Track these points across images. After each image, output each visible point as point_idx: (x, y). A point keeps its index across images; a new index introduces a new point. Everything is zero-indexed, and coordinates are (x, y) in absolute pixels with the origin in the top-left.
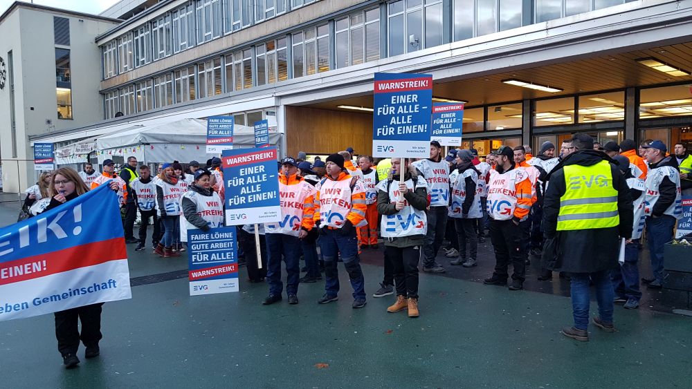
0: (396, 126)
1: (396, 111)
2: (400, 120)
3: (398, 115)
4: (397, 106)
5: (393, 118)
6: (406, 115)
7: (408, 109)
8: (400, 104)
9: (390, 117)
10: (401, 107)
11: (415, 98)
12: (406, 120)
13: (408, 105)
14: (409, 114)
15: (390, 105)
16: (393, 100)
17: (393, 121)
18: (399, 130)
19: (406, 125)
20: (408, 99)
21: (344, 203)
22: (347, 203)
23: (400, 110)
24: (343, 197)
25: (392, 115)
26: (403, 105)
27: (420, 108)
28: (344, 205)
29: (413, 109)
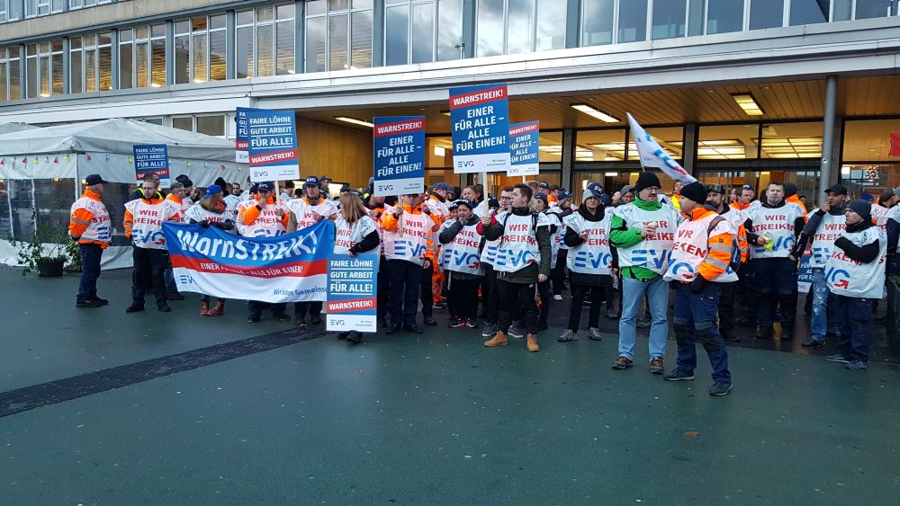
0: (474, 141)
1: (473, 125)
2: (478, 134)
3: (475, 129)
4: (473, 120)
5: (471, 132)
6: (483, 128)
7: (484, 122)
8: (476, 118)
9: (467, 131)
10: (477, 120)
11: (490, 109)
12: (483, 133)
13: (484, 117)
14: (486, 127)
15: (467, 119)
16: (469, 114)
17: (471, 135)
18: (477, 144)
19: (483, 138)
20: (484, 111)
21: (696, 249)
22: (699, 250)
23: (477, 123)
24: (694, 242)
25: (470, 130)
26: (479, 118)
27: (496, 120)
28: (695, 252)
29: (489, 121)
